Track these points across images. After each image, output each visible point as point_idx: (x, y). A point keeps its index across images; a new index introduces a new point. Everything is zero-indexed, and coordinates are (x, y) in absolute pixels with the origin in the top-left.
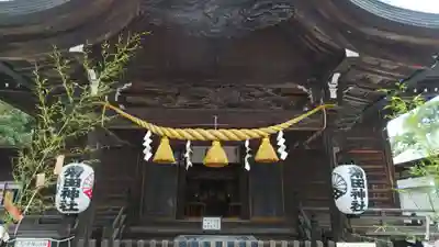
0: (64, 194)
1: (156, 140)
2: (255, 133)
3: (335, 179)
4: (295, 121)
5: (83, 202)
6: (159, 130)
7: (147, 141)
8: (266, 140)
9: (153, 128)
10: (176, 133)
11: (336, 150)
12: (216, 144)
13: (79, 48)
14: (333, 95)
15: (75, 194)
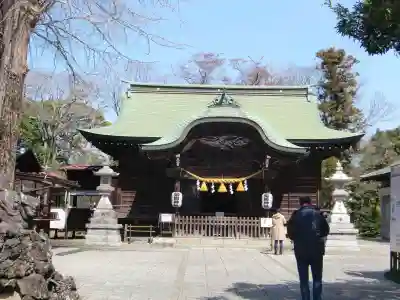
0: (174, 202)
2: (236, 180)
6: (202, 179)
7: (198, 183)
8: (241, 184)
10: (208, 180)
11: (266, 187)
12: (222, 184)
13: (178, 156)
14: (267, 166)
15: (177, 202)
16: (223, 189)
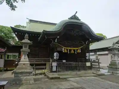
2: (77, 48)
4: (81, 47)
5: (58, 58)
8: (78, 50)
9: (64, 47)
10: (67, 48)
12: (72, 50)
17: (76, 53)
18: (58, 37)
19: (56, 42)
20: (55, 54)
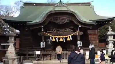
0: (43, 46)
1: (52, 38)
2: (67, 36)
3: (78, 43)
4: (73, 34)
5: (44, 47)
6: (53, 36)
9: (51, 36)
10: (55, 36)
11: (79, 38)
12: (61, 38)
13: (43, 27)
14: (79, 30)
15: (44, 46)
16: (61, 40)
17: (64, 41)
18: (42, 27)
19: (43, 31)
20: (42, 43)
